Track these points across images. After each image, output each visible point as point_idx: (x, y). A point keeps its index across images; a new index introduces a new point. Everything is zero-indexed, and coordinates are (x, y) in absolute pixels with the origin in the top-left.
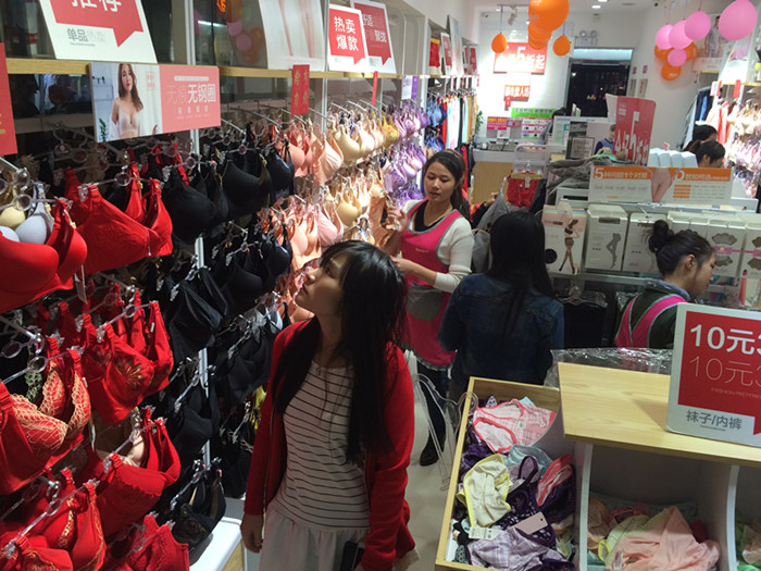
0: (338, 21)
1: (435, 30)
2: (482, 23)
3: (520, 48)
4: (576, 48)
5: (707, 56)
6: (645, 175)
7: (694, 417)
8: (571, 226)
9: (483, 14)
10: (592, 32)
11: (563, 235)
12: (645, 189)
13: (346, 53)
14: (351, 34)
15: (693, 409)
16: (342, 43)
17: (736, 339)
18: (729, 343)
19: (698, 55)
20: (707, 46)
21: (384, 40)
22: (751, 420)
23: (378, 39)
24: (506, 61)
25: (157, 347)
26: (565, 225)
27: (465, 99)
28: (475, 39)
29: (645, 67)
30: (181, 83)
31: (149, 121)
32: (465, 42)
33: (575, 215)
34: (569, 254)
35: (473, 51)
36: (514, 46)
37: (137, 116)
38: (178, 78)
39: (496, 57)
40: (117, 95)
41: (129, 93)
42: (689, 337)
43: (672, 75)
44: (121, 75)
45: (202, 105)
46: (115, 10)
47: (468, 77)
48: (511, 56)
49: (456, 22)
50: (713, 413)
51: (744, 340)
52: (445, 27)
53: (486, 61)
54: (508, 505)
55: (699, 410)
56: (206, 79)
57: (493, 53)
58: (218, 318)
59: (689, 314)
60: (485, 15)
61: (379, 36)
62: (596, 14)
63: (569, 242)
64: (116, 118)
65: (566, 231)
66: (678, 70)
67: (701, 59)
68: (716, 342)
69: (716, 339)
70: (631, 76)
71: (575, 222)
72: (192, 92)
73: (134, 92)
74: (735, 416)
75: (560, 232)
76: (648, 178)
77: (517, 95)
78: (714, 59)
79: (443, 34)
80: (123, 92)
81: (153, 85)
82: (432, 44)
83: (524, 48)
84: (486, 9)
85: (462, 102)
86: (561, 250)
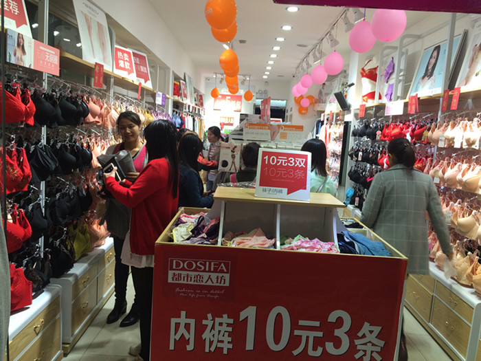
0: (120, 54)
1: (177, 78)
2: (206, 84)
3: (228, 97)
4: (257, 99)
5: (320, 102)
6: (267, 127)
7: (265, 190)
8: (234, 149)
9: (206, 78)
10: (265, 91)
11: (230, 153)
12: (268, 134)
13: (124, 69)
14: (127, 61)
15: (265, 187)
16: (121, 64)
17: (281, 160)
18: (278, 162)
19: (316, 102)
20: (320, 98)
21: (145, 71)
22: (286, 189)
23: (142, 70)
24: (220, 103)
25: (24, 167)
26: (231, 149)
27: (196, 119)
28: (202, 91)
29: (291, 109)
30: (42, 50)
31: (28, 61)
32: (196, 91)
33: (235, 144)
34: (233, 163)
35: (201, 96)
36: (224, 96)
37: (24, 57)
38: (41, 48)
39: (215, 100)
40: (16, 45)
41: (21, 45)
42: (263, 161)
43: (303, 112)
44: (19, 38)
45: (51, 63)
46: (16, 14)
47: (197, 107)
48: (223, 101)
49: (190, 78)
50: (272, 188)
51: (283, 161)
52: (183, 78)
53: (209, 102)
54: (191, 233)
55: (267, 188)
56: (54, 53)
57: (213, 99)
58: (54, 167)
59: (263, 152)
60: (208, 79)
61: (143, 69)
62: (266, 82)
63: (233, 157)
64: (15, 55)
65: (232, 151)
66: (306, 109)
67: (317, 104)
68: (273, 162)
69: (273, 161)
70: (286, 114)
71: (236, 147)
72: (48, 56)
73: (23, 46)
74: (280, 189)
75: (229, 151)
76: (269, 129)
77: (226, 122)
78: (323, 104)
79: (181, 81)
80: (19, 45)
81: (31, 46)
82: (175, 84)
83: (229, 97)
84: (208, 75)
85: (194, 120)
86: (230, 161)
